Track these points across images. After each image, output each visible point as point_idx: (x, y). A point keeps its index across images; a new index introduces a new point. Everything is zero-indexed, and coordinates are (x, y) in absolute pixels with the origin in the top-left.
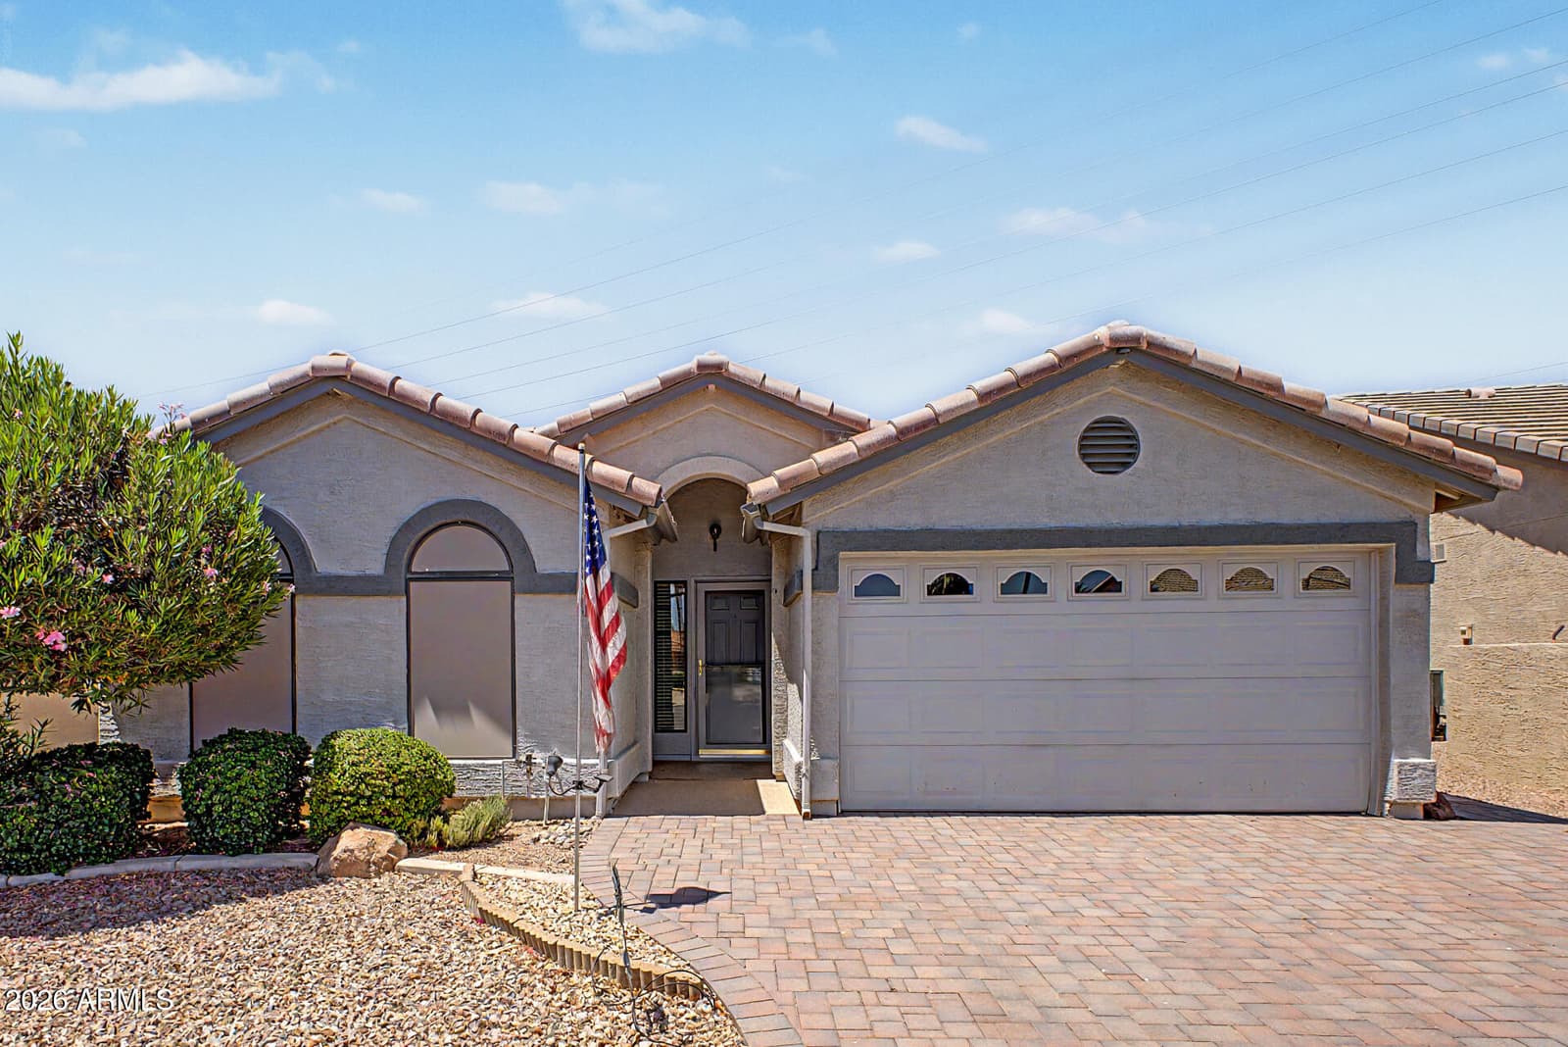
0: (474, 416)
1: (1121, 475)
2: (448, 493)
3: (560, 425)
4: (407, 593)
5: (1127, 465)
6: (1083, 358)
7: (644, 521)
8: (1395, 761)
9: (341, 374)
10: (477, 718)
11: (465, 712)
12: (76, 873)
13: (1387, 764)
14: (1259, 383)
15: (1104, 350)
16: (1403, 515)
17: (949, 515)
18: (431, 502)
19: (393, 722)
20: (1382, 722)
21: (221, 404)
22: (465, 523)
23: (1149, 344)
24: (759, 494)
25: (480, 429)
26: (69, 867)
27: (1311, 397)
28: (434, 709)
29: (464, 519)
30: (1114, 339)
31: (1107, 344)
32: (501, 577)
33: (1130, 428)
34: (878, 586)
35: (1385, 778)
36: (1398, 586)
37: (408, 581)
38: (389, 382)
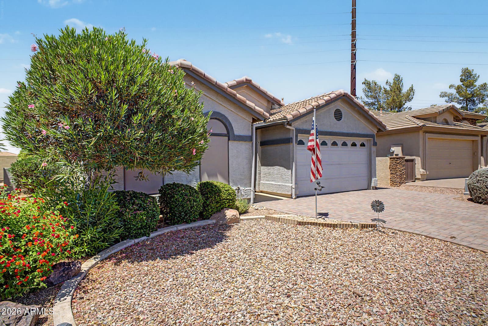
1: (339, 121)
5: (340, 119)
6: (340, 96)
8: (373, 179)
9: (189, 67)
10: (219, 177)
11: (216, 176)
12: (152, 235)
13: (372, 179)
16: (373, 133)
19: (196, 179)
20: (370, 172)
22: (216, 119)
24: (289, 118)
28: (208, 175)
29: (216, 117)
31: (343, 94)
32: (226, 135)
33: (341, 112)
35: (371, 182)
36: (373, 146)
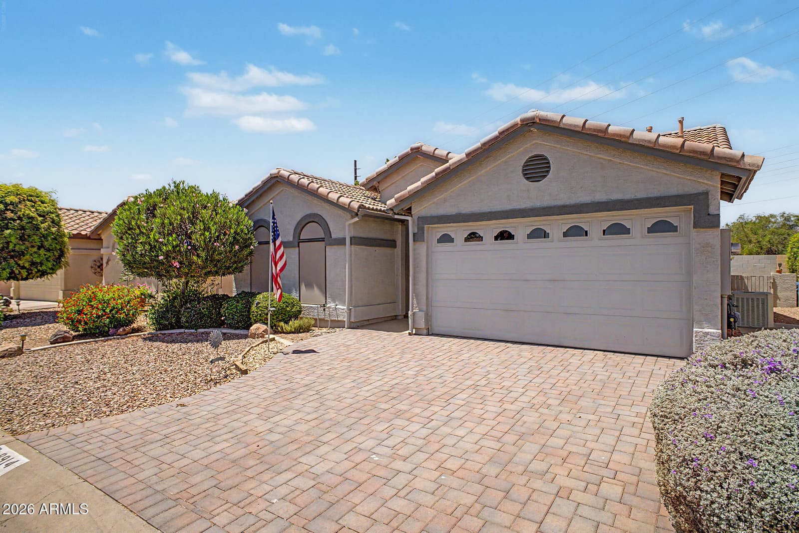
0: (308, 186)
1: (541, 182)
2: (308, 212)
3: (367, 179)
4: (299, 247)
5: (545, 176)
7: (357, 218)
8: (695, 330)
9: (277, 175)
10: (316, 289)
11: (313, 287)
13: (691, 332)
14: (595, 130)
15: (519, 126)
16: (701, 189)
17: (466, 208)
18: (304, 215)
19: (295, 290)
21: (251, 189)
22: (313, 222)
23: (540, 120)
24: (390, 204)
25: (310, 189)
26: (198, 329)
27: (622, 133)
28: (305, 285)
29: (313, 220)
30: (522, 120)
32: (322, 240)
33: (546, 159)
34: (446, 239)
36: (695, 230)
37: (299, 243)
38: (287, 176)
